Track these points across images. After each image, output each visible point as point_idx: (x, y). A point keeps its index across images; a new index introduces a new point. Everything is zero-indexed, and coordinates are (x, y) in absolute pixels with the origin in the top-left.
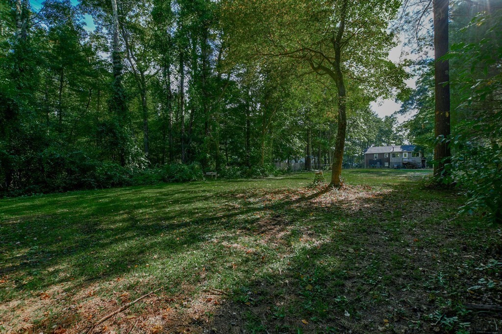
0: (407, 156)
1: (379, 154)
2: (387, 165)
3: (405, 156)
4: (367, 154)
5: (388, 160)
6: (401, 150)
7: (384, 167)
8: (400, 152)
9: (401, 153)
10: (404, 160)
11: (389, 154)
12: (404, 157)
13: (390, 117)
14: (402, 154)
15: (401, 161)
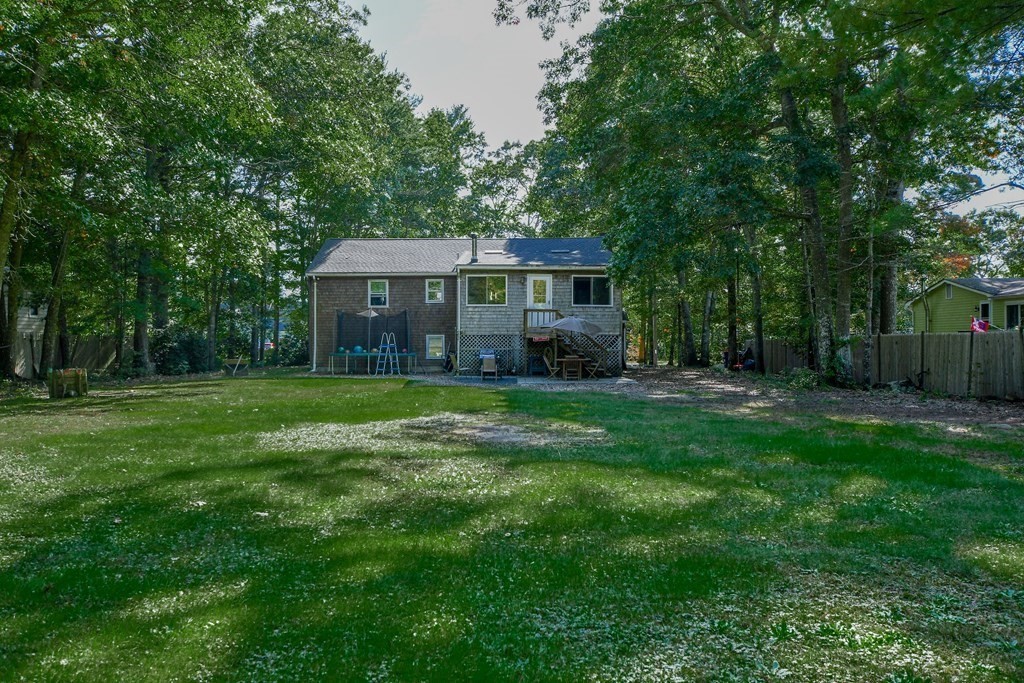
0: (549, 296)
1: (394, 279)
2: (435, 347)
3: (540, 290)
4: (324, 279)
5: (445, 320)
6: (512, 261)
7: (424, 363)
8: (511, 272)
9: (520, 275)
10: (534, 321)
11: (451, 280)
12: (530, 302)
13: (452, 121)
14: (523, 283)
15: (514, 327)
